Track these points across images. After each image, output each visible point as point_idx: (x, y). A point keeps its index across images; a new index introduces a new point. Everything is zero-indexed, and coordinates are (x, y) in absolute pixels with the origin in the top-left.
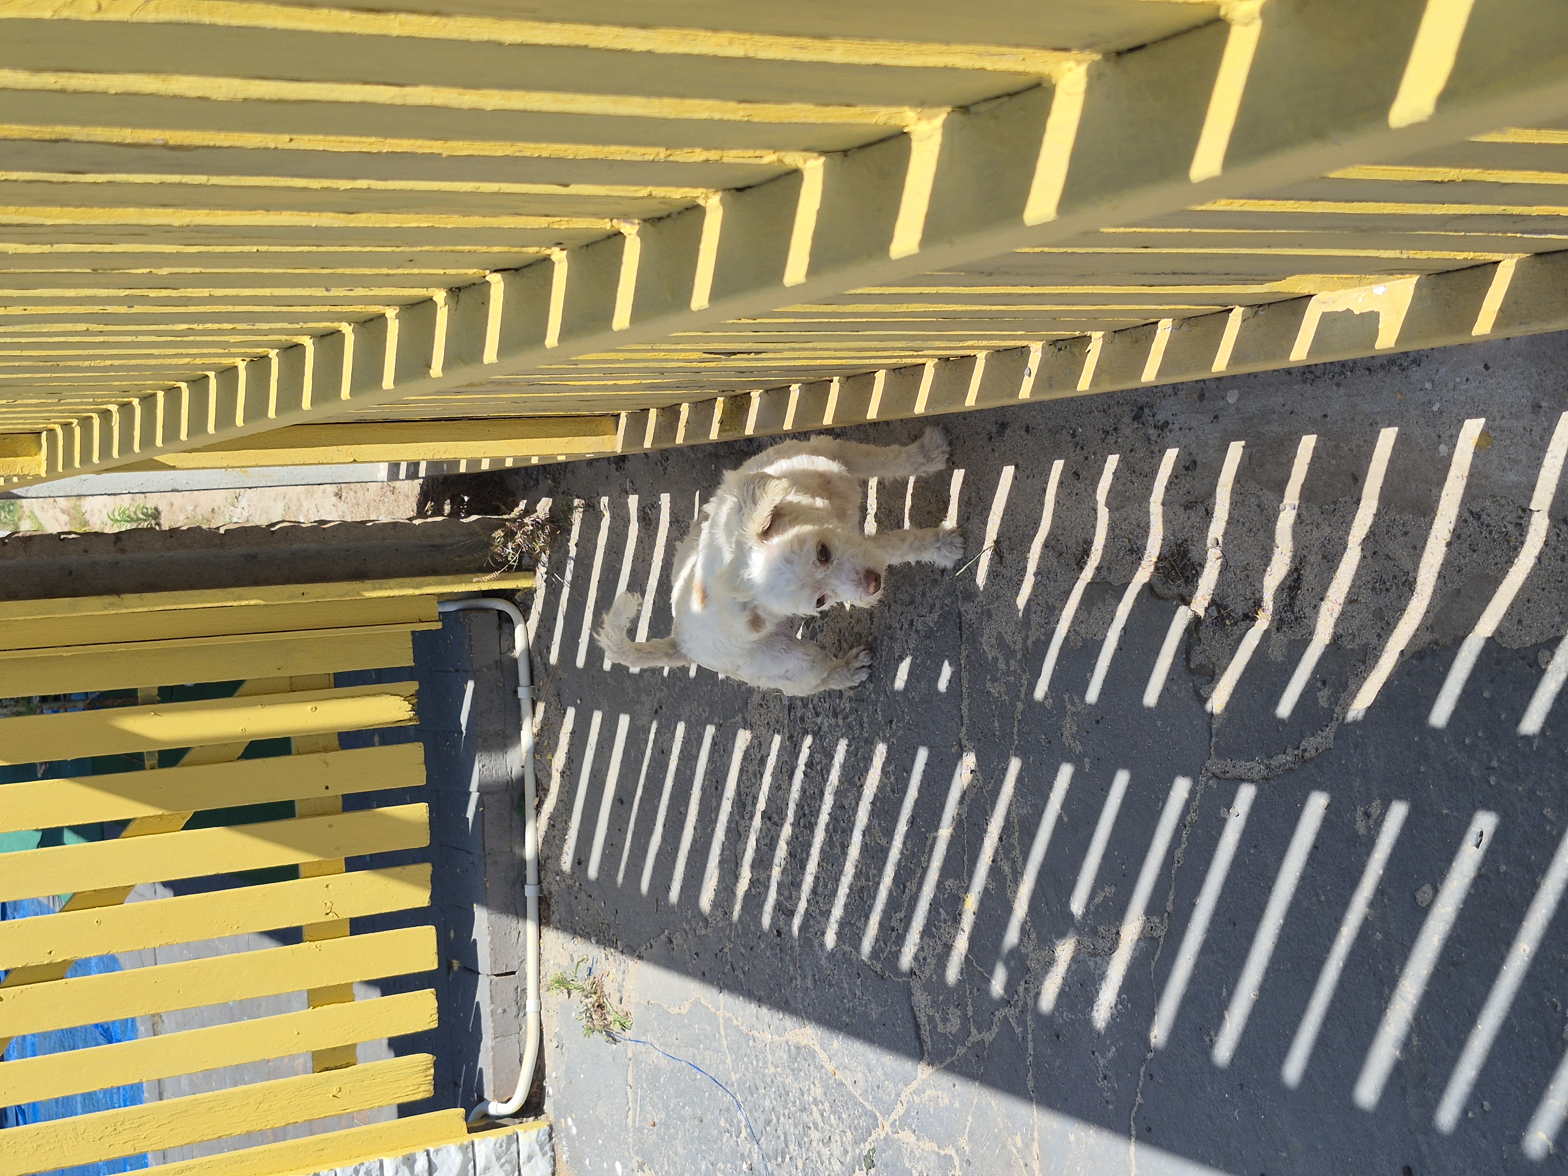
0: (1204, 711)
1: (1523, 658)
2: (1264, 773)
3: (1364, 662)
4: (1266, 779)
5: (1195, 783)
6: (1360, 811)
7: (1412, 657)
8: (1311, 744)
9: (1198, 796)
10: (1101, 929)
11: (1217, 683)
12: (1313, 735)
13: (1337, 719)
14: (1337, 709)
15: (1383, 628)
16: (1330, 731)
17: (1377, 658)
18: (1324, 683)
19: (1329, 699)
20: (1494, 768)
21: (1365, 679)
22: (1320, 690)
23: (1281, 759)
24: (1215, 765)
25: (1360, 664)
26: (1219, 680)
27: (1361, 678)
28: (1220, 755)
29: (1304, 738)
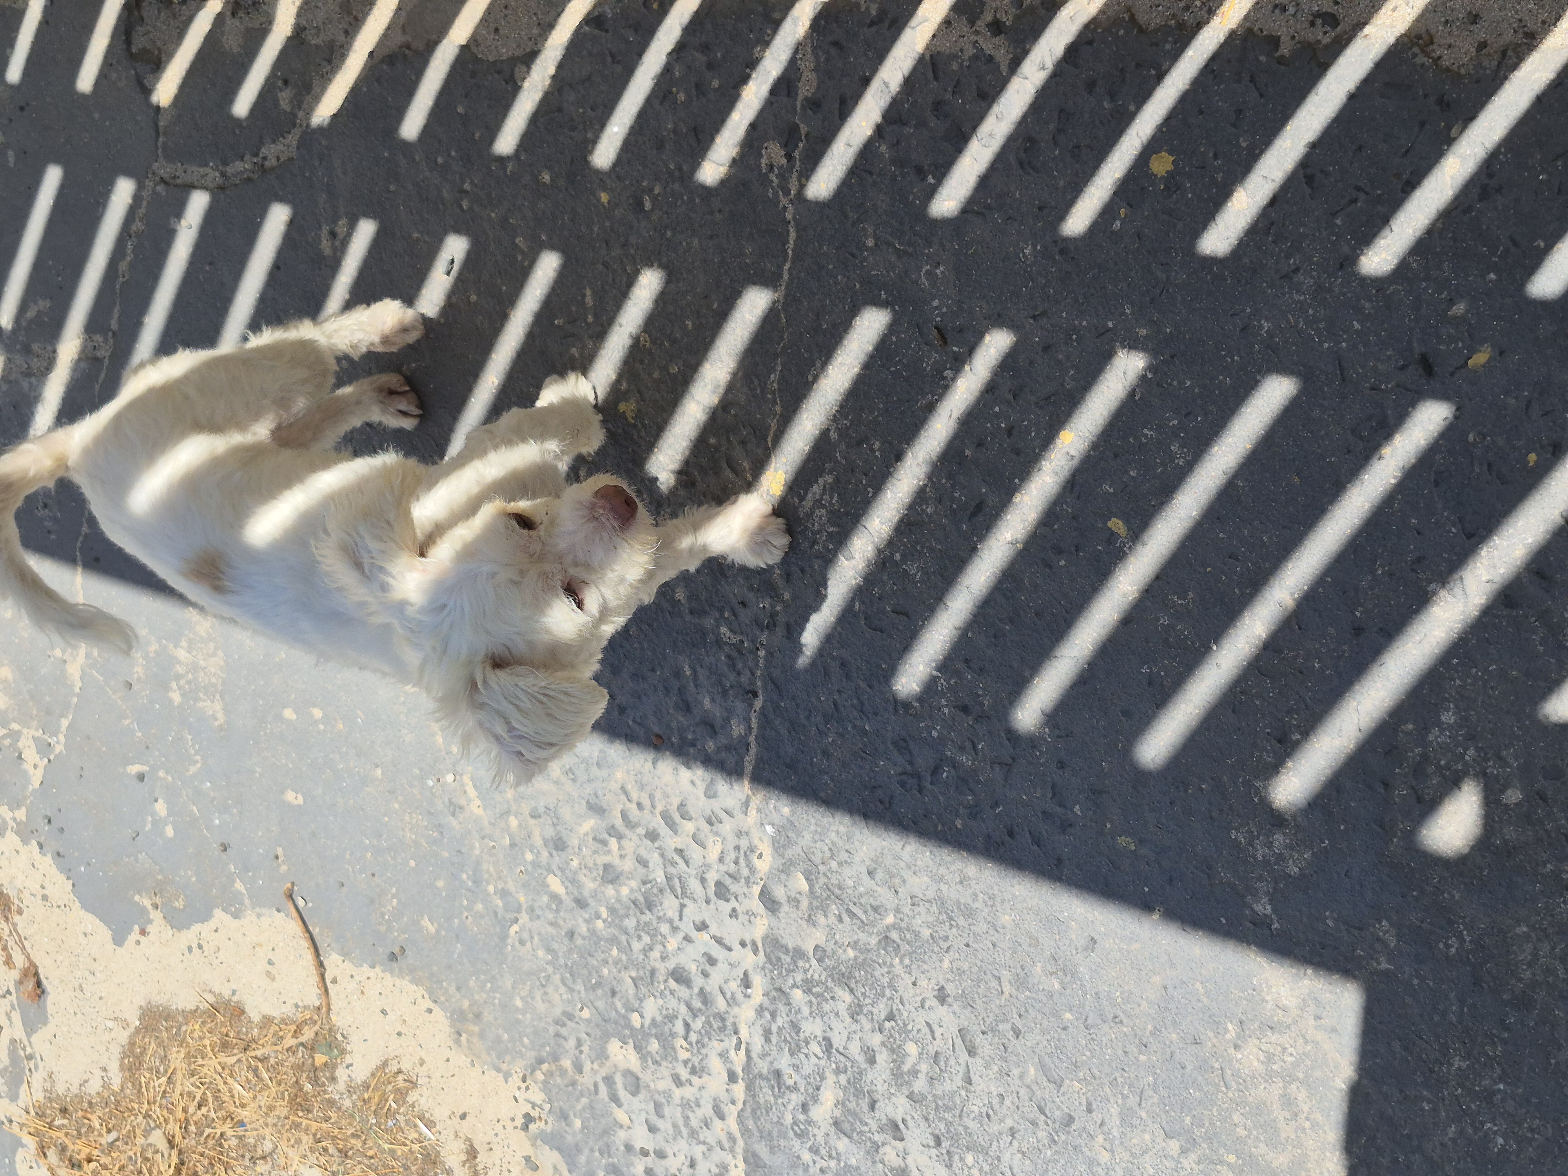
0: (149, 104)
1: (499, 72)
2: (219, 181)
3: (330, 61)
4: (221, 188)
5: (140, 187)
6: (325, 230)
7: (382, 61)
8: (272, 152)
9: (145, 203)
10: (35, 347)
11: (163, 72)
12: (274, 142)
13: (301, 126)
14: (301, 114)
15: (351, 24)
16: (292, 139)
17: (343, 57)
18: (286, 82)
19: (291, 102)
20: (466, 192)
21: (330, 80)
22: (281, 90)
23: (238, 166)
24: (164, 169)
25: (326, 63)
26: (165, 68)
27: (326, 79)
28: (169, 158)
29: (263, 144)
